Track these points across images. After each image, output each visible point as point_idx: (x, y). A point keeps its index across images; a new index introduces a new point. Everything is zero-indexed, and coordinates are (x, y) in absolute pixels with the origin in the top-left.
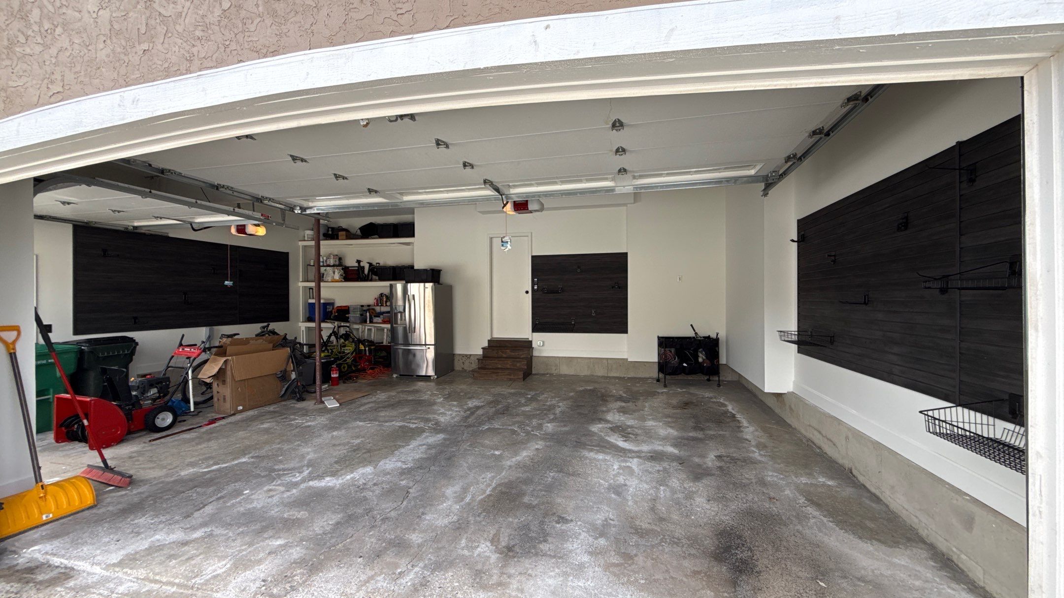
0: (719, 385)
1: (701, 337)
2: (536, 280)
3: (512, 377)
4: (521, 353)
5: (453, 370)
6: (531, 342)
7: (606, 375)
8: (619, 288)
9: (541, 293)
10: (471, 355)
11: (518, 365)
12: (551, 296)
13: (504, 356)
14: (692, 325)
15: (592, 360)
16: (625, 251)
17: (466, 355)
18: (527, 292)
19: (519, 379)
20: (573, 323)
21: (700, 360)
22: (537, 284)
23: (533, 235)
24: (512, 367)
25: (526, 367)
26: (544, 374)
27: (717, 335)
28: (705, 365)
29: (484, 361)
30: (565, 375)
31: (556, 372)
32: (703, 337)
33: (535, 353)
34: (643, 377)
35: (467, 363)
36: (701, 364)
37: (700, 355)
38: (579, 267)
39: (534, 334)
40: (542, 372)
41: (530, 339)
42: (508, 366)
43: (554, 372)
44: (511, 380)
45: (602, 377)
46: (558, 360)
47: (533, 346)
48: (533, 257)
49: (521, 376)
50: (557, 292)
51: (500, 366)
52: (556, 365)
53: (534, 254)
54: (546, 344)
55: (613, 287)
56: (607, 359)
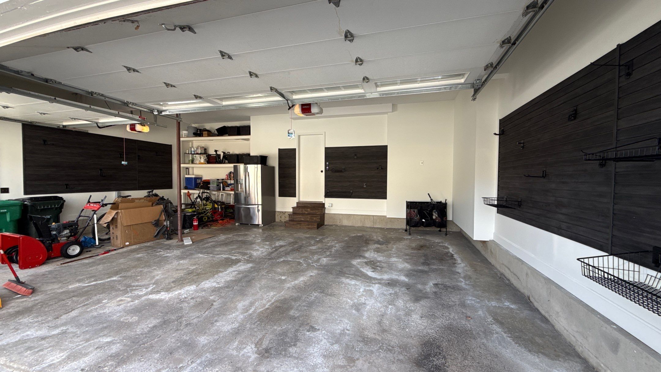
0: (446, 234)
1: (435, 202)
2: (327, 163)
3: (310, 226)
4: (317, 211)
5: (274, 221)
6: (324, 204)
7: (372, 226)
8: (382, 169)
9: (330, 172)
10: (285, 212)
11: (314, 219)
12: (337, 174)
13: (306, 213)
14: (429, 194)
15: (363, 217)
16: (386, 145)
17: (283, 212)
18: (322, 171)
19: (314, 228)
20: (351, 192)
21: (434, 217)
22: (328, 166)
23: (326, 133)
24: (311, 220)
25: (319, 220)
26: (332, 225)
27: (446, 201)
28: (437, 221)
29: (293, 216)
30: (346, 226)
31: (340, 224)
32: (436, 202)
33: (326, 212)
34: (397, 228)
35: (283, 217)
36: (434, 221)
37: (434, 214)
38: (355, 155)
39: (326, 199)
40: (331, 224)
41: (324, 202)
42: (308, 220)
43: (338, 224)
44: (309, 228)
45: (370, 227)
46: (341, 216)
47: (325, 207)
48: (326, 148)
49: (316, 227)
50: (341, 171)
51: (303, 220)
52: (340, 220)
53: (326, 147)
54: (334, 205)
55: (377, 169)
56: (373, 216)
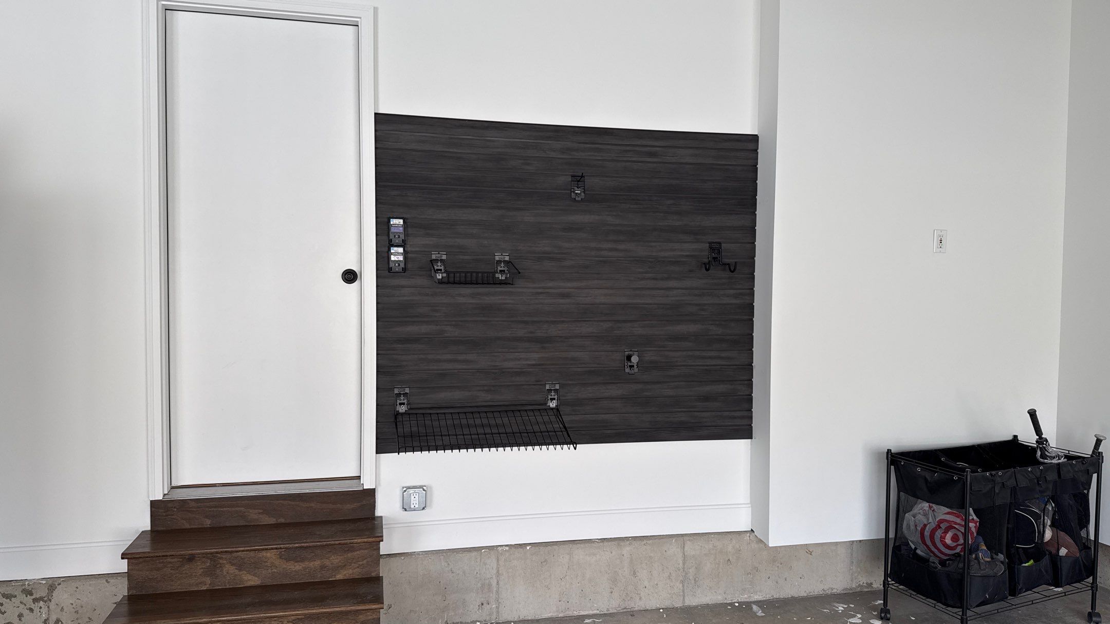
1: (1059, 457)
2: (397, 222)
4: (335, 559)
6: (370, 495)
7: (678, 604)
8: (724, 267)
9: (419, 281)
10: (53, 584)
12: (464, 296)
13: (251, 580)
14: (1033, 414)
15: (627, 550)
16: (745, 127)
17: (27, 589)
18: (350, 276)
20: (553, 404)
22: (403, 245)
23: (380, 12)
27: (1098, 442)
28: (1063, 552)
32: (1066, 457)
33: (390, 544)
38: (578, 180)
39: (385, 458)
41: (367, 483)
43: (475, 614)
45: (666, 611)
46: (492, 562)
47: (379, 512)
48: (381, 119)
50: (488, 280)
52: (486, 587)
53: (383, 110)
54: (438, 498)
55: (700, 266)
56: (682, 538)
